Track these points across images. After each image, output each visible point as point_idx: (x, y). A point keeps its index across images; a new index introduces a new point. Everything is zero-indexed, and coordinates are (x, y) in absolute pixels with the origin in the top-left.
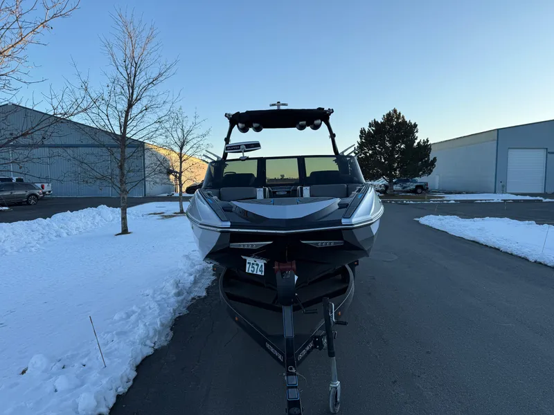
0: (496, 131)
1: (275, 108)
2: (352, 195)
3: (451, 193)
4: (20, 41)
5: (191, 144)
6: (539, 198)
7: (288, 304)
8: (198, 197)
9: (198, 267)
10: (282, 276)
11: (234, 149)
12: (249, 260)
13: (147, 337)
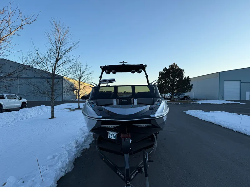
0: (219, 73)
1: (122, 64)
2: (155, 104)
3: (200, 100)
4: (10, 34)
5: (84, 77)
6: (238, 102)
7: (127, 153)
8: (87, 103)
9: (86, 134)
10: (124, 140)
11: (103, 82)
12: (110, 133)
13: (63, 167)
